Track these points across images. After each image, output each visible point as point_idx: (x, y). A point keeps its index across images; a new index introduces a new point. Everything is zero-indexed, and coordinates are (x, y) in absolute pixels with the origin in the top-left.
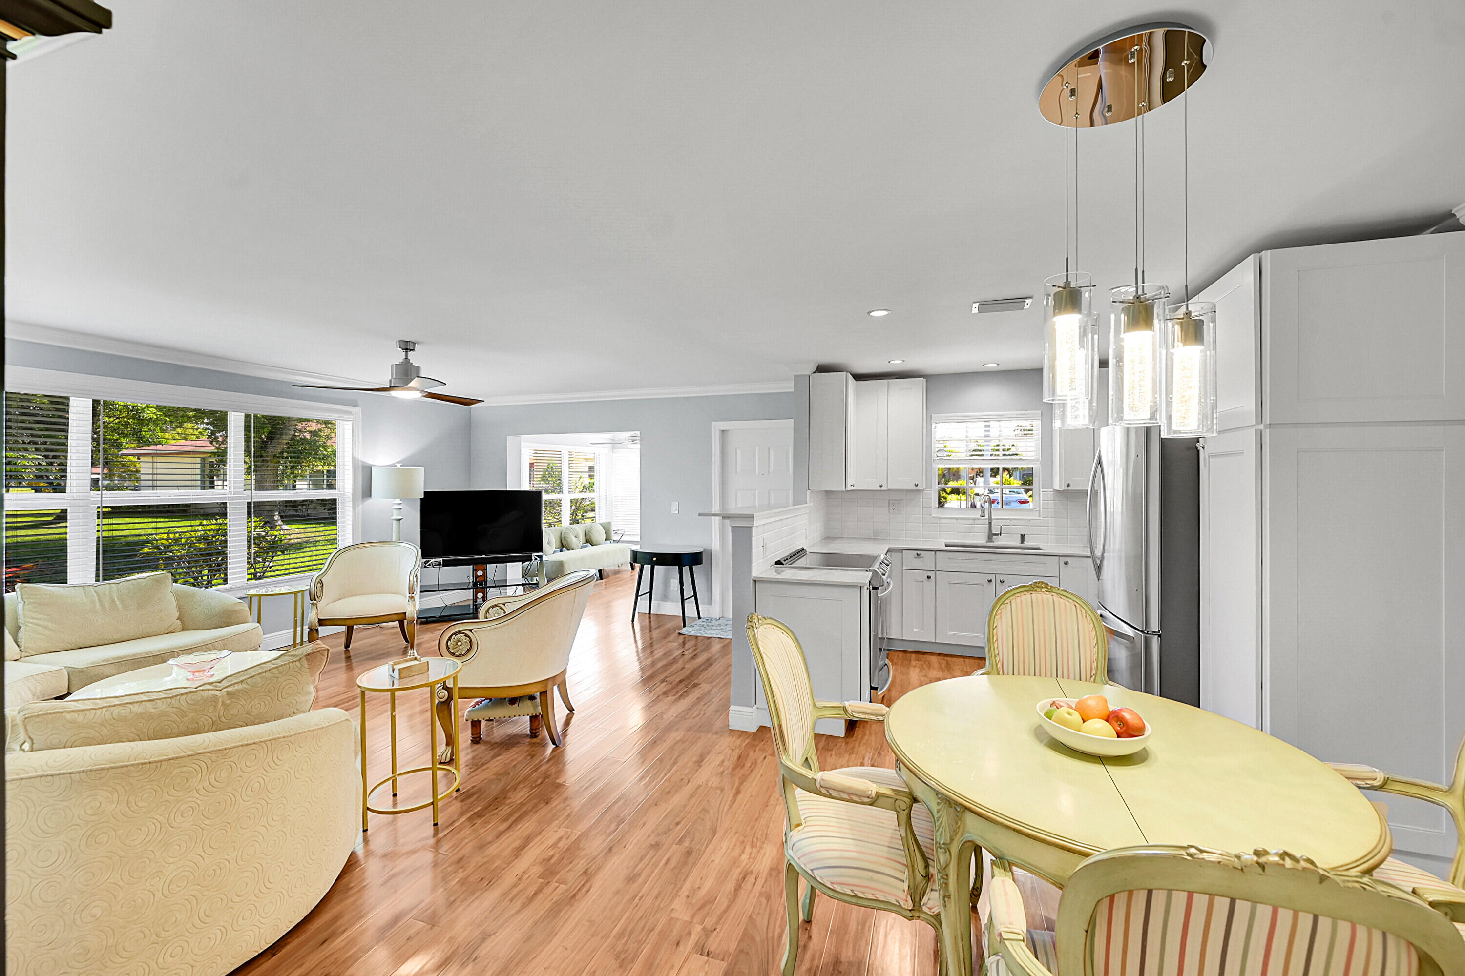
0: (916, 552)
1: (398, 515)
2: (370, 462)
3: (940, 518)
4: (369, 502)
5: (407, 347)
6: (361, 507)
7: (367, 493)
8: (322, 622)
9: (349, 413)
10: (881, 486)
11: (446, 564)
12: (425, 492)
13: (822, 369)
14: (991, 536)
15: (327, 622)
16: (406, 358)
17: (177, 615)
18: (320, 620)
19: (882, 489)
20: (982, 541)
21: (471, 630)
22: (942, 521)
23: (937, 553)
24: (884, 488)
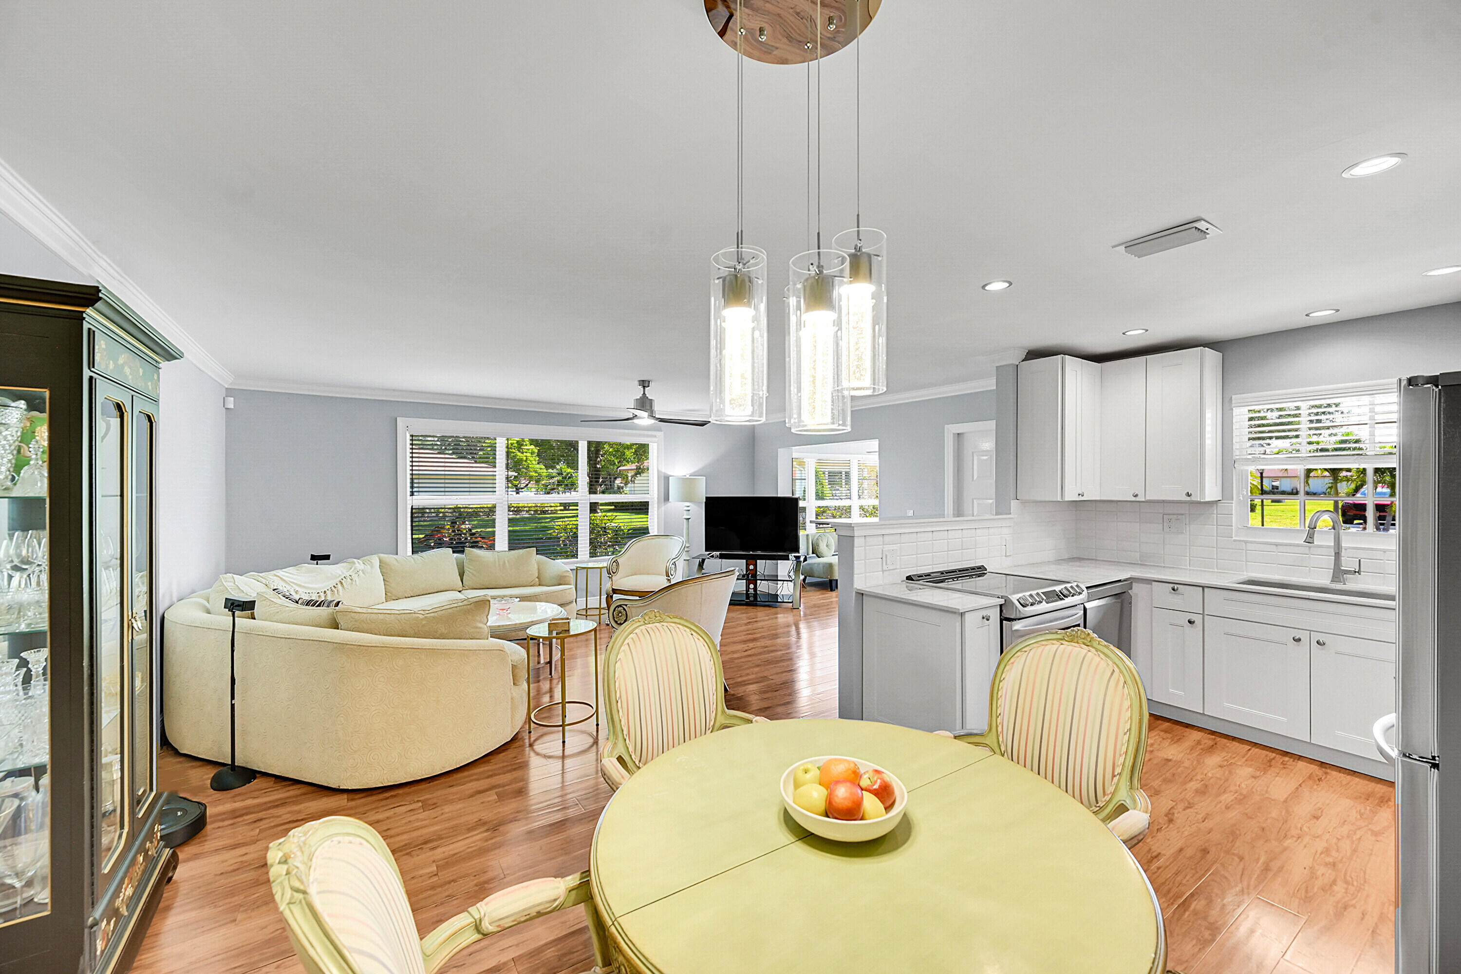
0: (1172, 585)
1: (688, 515)
2: (669, 473)
3: (1246, 542)
4: (669, 504)
5: (644, 384)
6: (663, 508)
7: (667, 499)
8: (615, 591)
9: (655, 436)
10: (1136, 496)
11: (722, 557)
12: (706, 498)
13: (1034, 354)
14: (1339, 573)
15: (618, 592)
16: (644, 393)
17: (537, 575)
18: (613, 590)
19: (1138, 499)
20: (1325, 580)
21: (626, 605)
22: (1250, 546)
23: (1206, 589)
24: (1141, 498)
